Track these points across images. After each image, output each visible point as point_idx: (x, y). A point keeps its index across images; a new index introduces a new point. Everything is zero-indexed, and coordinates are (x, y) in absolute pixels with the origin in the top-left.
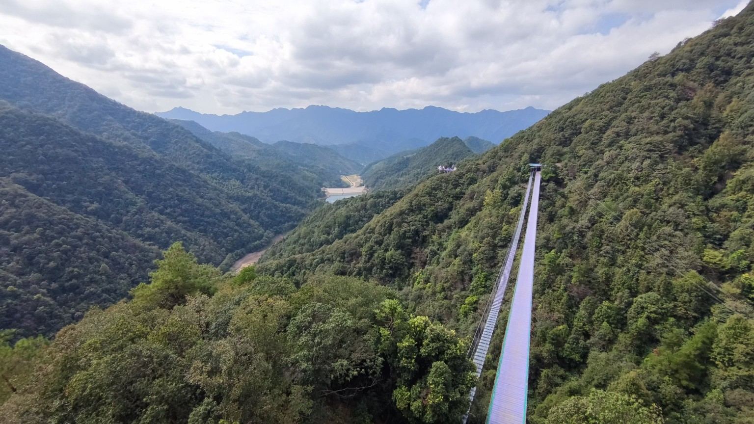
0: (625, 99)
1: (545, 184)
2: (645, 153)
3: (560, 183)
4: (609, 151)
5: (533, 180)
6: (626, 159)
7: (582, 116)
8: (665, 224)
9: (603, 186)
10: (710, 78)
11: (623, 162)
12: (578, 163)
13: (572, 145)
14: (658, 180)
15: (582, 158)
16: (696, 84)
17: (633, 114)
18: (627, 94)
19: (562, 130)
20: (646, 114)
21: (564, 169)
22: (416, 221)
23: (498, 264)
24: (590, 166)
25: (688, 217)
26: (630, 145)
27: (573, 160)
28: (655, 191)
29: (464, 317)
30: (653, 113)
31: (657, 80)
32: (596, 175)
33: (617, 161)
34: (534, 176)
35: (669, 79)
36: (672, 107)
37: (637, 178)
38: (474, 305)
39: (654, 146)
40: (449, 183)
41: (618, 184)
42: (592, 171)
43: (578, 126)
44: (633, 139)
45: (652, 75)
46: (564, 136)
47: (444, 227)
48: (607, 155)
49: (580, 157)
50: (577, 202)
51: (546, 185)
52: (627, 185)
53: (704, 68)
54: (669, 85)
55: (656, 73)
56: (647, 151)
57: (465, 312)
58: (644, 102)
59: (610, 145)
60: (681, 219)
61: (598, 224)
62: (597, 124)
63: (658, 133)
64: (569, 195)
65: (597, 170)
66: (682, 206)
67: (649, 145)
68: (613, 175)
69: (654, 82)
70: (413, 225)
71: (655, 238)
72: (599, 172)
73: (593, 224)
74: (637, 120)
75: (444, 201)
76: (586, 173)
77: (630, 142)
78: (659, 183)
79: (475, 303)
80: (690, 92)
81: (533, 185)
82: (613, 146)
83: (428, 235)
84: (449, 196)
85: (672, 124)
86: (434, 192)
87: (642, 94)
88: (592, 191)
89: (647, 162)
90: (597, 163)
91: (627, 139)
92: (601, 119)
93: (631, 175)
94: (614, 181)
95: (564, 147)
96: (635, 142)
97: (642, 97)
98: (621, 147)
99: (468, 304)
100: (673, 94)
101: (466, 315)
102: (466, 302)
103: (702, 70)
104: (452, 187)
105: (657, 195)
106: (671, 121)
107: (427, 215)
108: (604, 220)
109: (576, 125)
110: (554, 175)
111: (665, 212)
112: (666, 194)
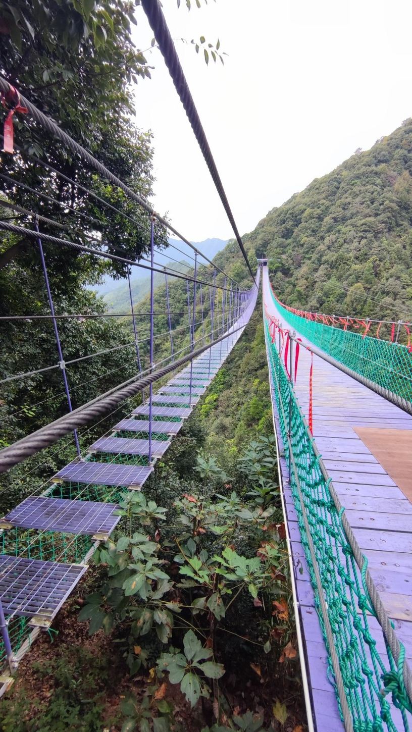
0: (338, 188)
1: (273, 274)
2: (361, 234)
3: (286, 272)
4: (329, 236)
5: (261, 272)
6: (345, 242)
7: (302, 207)
8: (385, 295)
9: (327, 269)
10: (406, 169)
11: (342, 245)
12: (302, 251)
13: (294, 235)
14: (375, 256)
15: (305, 246)
16: (395, 174)
17: (348, 200)
18: (340, 183)
19: (284, 223)
20: (358, 199)
21: (289, 259)
22: (146, 330)
23: (234, 359)
24: (313, 252)
25: (404, 288)
26: (347, 229)
27: (296, 249)
28: (373, 268)
29: (206, 417)
30: (364, 198)
31: (363, 169)
32: (319, 260)
33: (336, 245)
34: (262, 269)
35: (373, 168)
36: (379, 192)
37: (357, 258)
38: (215, 403)
39: (369, 227)
40: (178, 289)
41: (340, 265)
42: (314, 256)
43: (298, 217)
44: (349, 222)
45: (359, 165)
46: (286, 228)
47: (177, 333)
48: (327, 241)
49: (302, 245)
50: (305, 287)
51: (273, 276)
52: (348, 265)
53: (400, 159)
54: (375, 173)
55: (362, 164)
56: (363, 231)
57: (206, 412)
58: (356, 189)
59: (329, 230)
60: (398, 289)
61: (326, 304)
62: (315, 213)
63: (370, 216)
64: (296, 282)
65: (319, 254)
66: (398, 278)
67: (364, 226)
68: (335, 257)
69: (361, 171)
70: (143, 335)
71: (378, 309)
72: (321, 256)
73: (321, 305)
74: (351, 205)
75: (175, 308)
76: (310, 259)
77: (347, 226)
78: (376, 260)
79: (215, 401)
80: (392, 179)
81: (261, 276)
82: (332, 231)
83: (161, 343)
84: (179, 302)
85: (382, 207)
86: (163, 299)
87: (353, 182)
88: (317, 275)
89: (364, 241)
90: (319, 248)
91: (344, 223)
92: (319, 208)
93: (351, 254)
94: (336, 262)
95: (287, 239)
96: (351, 225)
97: (353, 185)
98: (339, 231)
99: (209, 403)
100: (378, 181)
101: (207, 414)
102: (207, 402)
103: (399, 161)
104: (181, 292)
105: (375, 271)
106: (380, 205)
107: (158, 323)
108: (330, 299)
109: (296, 217)
110: (280, 265)
111: (384, 285)
112: (383, 269)
